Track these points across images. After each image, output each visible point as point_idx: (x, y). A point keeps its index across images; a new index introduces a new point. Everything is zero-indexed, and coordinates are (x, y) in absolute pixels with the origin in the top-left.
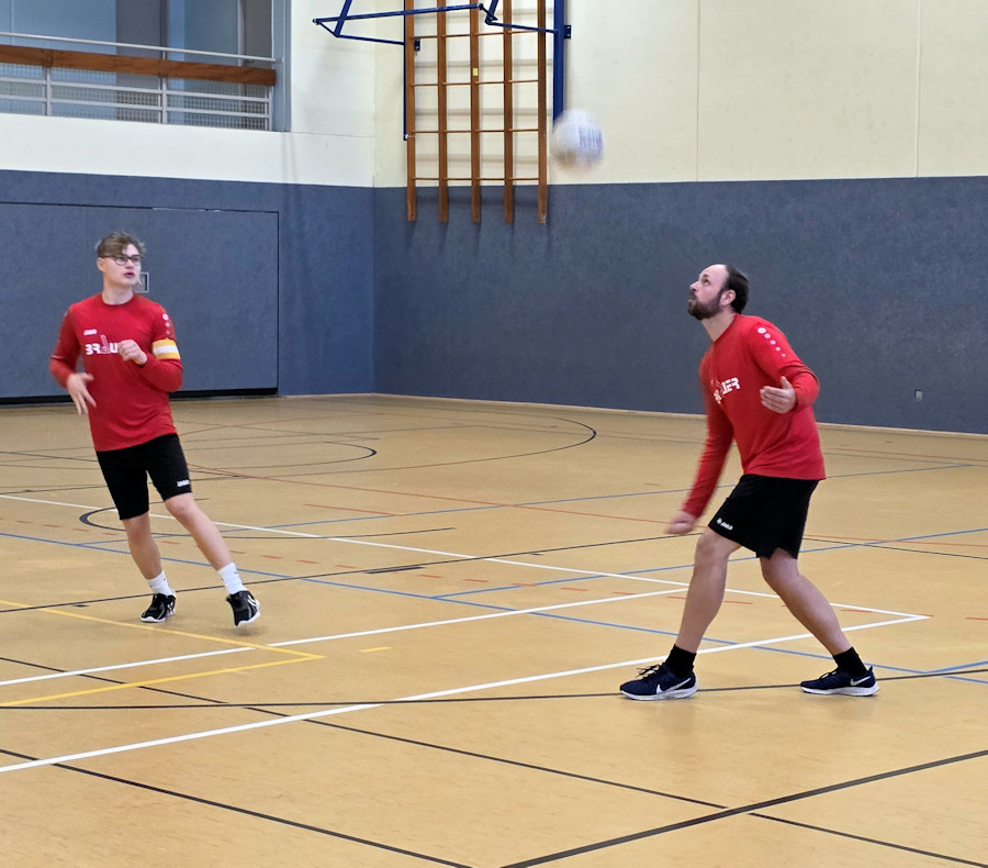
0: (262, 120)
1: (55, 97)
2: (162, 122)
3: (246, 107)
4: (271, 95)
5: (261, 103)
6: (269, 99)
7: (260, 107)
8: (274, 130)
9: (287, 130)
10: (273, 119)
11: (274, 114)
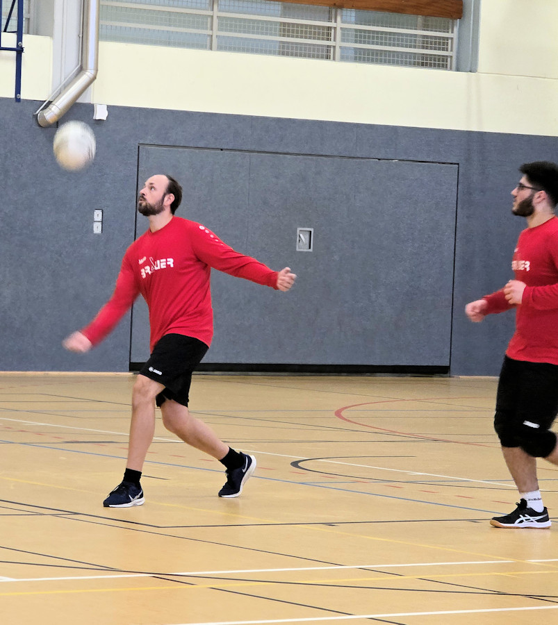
0: (444, 58)
1: (222, 30)
2: (334, 59)
3: (426, 42)
4: (456, 29)
5: (444, 38)
6: (453, 34)
7: (442, 43)
8: (458, 70)
9: (472, 70)
10: (458, 58)
11: (458, 52)
